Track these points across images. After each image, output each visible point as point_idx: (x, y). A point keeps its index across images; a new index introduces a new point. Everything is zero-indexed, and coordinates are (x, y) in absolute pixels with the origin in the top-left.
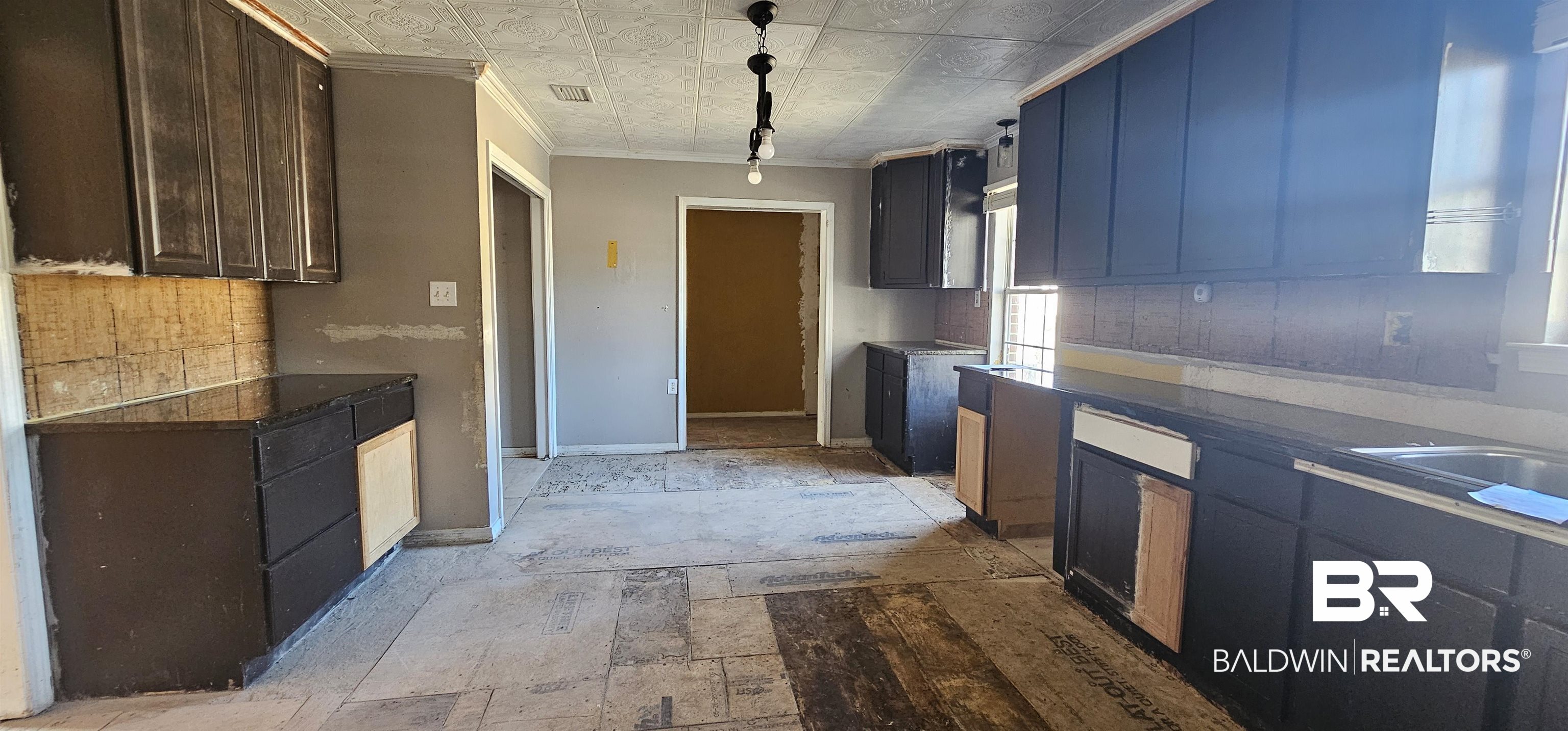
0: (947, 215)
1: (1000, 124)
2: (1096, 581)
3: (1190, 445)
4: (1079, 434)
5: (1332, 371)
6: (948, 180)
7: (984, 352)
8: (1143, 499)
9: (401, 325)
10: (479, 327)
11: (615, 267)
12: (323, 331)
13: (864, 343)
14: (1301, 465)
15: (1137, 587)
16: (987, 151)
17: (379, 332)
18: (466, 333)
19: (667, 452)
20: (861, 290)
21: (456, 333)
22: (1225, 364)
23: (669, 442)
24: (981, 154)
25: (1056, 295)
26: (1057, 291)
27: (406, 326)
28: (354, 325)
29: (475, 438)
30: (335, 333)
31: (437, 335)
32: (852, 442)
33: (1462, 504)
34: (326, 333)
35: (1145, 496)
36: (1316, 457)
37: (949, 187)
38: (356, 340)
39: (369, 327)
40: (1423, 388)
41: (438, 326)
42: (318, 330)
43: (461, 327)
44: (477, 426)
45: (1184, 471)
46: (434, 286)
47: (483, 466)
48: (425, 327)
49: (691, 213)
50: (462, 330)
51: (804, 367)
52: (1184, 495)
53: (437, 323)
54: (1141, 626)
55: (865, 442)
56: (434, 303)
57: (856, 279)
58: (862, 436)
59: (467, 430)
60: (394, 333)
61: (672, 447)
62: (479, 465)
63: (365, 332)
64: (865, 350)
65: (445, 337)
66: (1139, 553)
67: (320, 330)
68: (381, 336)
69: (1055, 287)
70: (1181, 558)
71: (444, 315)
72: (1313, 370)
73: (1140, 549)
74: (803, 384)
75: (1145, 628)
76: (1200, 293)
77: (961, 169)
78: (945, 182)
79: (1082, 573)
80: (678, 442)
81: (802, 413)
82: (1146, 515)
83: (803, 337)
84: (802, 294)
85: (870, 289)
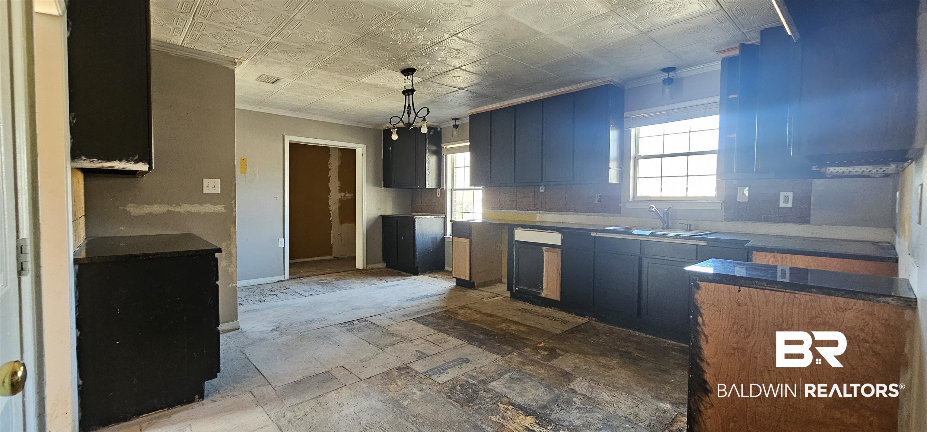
0: (427, 155)
1: (453, 119)
2: (527, 288)
3: (560, 234)
4: (517, 238)
5: (583, 212)
6: (427, 139)
7: (444, 216)
8: (545, 255)
9: (183, 205)
10: (234, 205)
11: (245, 173)
12: (126, 208)
13: (381, 215)
14: (593, 234)
15: (544, 285)
16: (441, 128)
17: (167, 209)
18: (225, 208)
19: (278, 282)
20: (379, 188)
21: (219, 208)
22: (551, 213)
23: (280, 275)
24: (439, 130)
25: (481, 191)
26: (482, 189)
27: (187, 205)
28: (149, 204)
29: (230, 269)
30: (134, 210)
31: (207, 210)
32: (377, 266)
33: (630, 236)
34: (128, 210)
35: (545, 254)
36: (596, 231)
37: (427, 143)
38: (151, 214)
39: (161, 206)
40: (605, 214)
41: (208, 205)
42: (121, 208)
43: (222, 205)
44: (231, 262)
45: (559, 243)
46: (206, 181)
47: (234, 285)
48: (199, 206)
49: (291, 145)
50: (223, 207)
51: (332, 231)
52: (559, 251)
53: (207, 203)
54: (546, 297)
55: (383, 265)
56: (206, 191)
57: (376, 184)
58: (380, 263)
59: (225, 265)
60: (178, 209)
61: (282, 278)
62: (232, 285)
63: (157, 209)
64: (381, 218)
65: (212, 211)
66: (544, 273)
67: (123, 208)
68: (169, 211)
69: (481, 188)
70: (559, 270)
71: (212, 198)
72: (577, 212)
73: (544, 272)
74: (332, 241)
75: (548, 297)
76: (542, 189)
77: (432, 135)
78: (426, 140)
79: (522, 287)
80: (284, 275)
81: (332, 257)
82: (546, 260)
83: (331, 215)
84: (330, 191)
85: (383, 188)
